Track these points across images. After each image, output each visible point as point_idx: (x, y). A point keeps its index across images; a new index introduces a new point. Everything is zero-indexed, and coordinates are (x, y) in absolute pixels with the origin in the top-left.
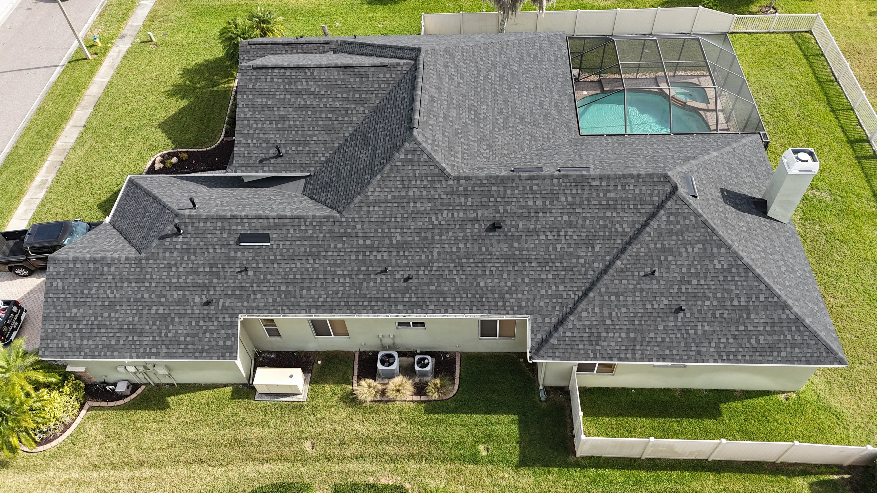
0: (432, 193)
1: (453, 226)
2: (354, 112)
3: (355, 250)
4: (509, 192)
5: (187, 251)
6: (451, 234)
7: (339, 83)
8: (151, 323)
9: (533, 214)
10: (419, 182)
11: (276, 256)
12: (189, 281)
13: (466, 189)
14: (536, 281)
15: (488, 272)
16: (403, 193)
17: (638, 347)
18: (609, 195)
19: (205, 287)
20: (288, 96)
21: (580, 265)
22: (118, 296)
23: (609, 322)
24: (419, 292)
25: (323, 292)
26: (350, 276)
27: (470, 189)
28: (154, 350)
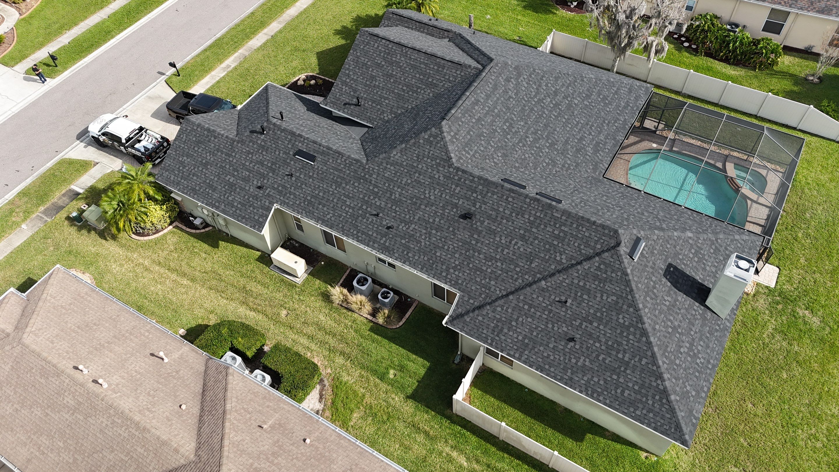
0: (435, 172)
1: (437, 203)
2: (422, 92)
3: (365, 192)
4: (489, 194)
5: (263, 147)
6: (433, 208)
7: (422, 66)
8: (223, 185)
9: (499, 219)
10: (429, 161)
11: (313, 174)
12: (255, 168)
13: (460, 179)
14: (478, 269)
15: (446, 247)
16: (415, 165)
17: (526, 352)
18: (563, 228)
19: (263, 176)
20: (383, 63)
21: (515, 272)
22: (212, 159)
23: (514, 323)
24: (393, 240)
25: (332, 212)
26: (353, 208)
27: (462, 180)
28: (217, 204)
